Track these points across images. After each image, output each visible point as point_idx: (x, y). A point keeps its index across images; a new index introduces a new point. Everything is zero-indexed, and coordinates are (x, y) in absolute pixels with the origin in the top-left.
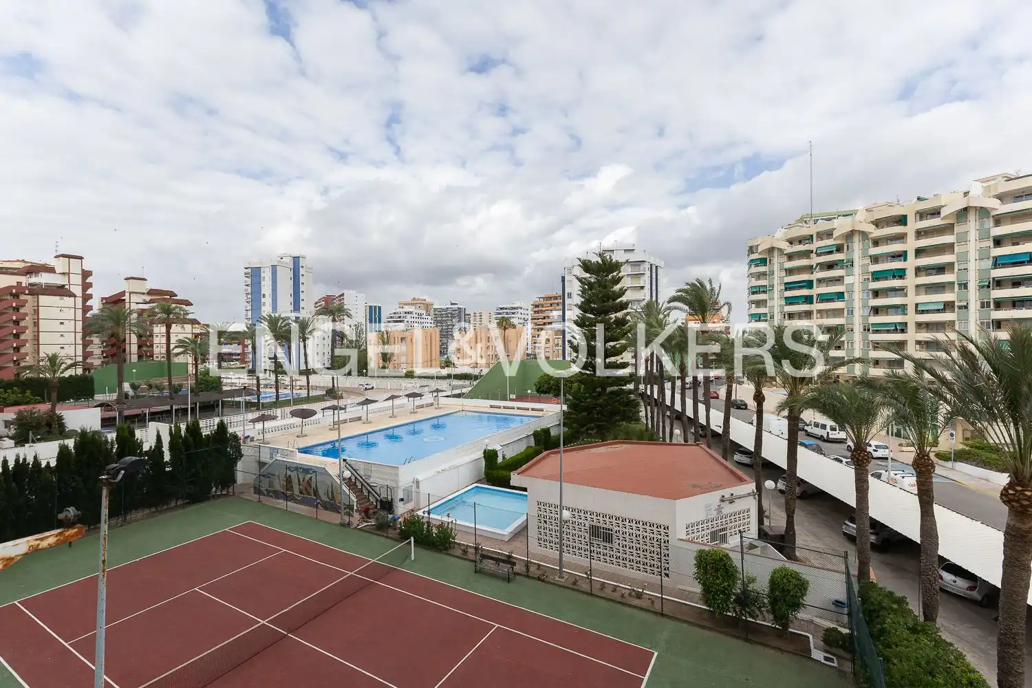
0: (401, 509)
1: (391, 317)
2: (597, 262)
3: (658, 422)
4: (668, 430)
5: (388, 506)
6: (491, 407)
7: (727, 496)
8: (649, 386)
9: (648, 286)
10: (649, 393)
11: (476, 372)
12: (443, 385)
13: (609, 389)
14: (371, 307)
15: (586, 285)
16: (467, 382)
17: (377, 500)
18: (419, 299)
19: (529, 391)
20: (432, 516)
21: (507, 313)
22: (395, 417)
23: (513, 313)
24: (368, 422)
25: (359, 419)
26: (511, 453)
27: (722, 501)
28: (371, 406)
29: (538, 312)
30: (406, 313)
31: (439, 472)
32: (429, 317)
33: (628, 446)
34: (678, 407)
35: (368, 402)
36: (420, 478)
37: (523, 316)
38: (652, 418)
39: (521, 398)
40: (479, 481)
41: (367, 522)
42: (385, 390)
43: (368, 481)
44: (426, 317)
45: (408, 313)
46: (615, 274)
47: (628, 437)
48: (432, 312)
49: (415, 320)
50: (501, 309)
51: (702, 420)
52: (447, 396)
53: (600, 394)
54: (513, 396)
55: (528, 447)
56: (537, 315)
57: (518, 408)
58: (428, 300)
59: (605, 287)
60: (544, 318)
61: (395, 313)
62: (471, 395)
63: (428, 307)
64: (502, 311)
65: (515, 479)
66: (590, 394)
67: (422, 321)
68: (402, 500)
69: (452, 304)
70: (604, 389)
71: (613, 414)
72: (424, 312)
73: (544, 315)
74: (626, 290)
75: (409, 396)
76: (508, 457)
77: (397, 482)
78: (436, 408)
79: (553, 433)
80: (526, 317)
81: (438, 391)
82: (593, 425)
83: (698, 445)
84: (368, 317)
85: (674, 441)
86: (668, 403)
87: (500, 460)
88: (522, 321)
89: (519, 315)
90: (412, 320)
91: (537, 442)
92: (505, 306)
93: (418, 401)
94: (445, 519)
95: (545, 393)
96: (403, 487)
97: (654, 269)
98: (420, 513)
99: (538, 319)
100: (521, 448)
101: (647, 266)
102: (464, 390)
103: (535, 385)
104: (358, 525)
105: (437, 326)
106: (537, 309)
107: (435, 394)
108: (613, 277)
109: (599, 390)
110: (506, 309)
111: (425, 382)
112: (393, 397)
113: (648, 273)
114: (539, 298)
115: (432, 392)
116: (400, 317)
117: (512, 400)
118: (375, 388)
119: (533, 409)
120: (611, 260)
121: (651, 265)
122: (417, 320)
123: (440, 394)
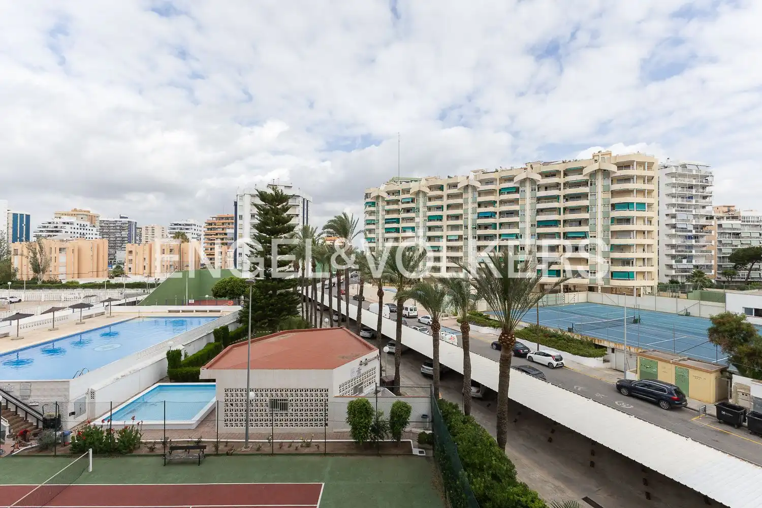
0: (71, 425)
1: (44, 227)
2: (271, 194)
3: (311, 314)
4: (318, 320)
5: (54, 423)
6: (170, 311)
7: (364, 361)
8: (305, 288)
9: (301, 214)
10: (305, 294)
11: (151, 280)
12: (114, 293)
13: (278, 292)
14: (15, 215)
15: (262, 210)
16: (140, 291)
17: (38, 420)
18: (81, 211)
19: (207, 296)
20: (113, 423)
21: (181, 229)
22: (57, 329)
23: (187, 229)
24: (18, 338)
25: (6, 335)
26: (192, 351)
27: (361, 365)
28: (22, 321)
29: (211, 229)
30: (64, 223)
31: (118, 379)
32: (95, 229)
33: (294, 334)
34: (326, 303)
35: (19, 316)
36: (95, 387)
37: (196, 232)
38: (307, 311)
39: (199, 302)
40: (161, 380)
41: (24, 446)
42: (39, 302)
43: (25, 401)
44: (91, 228)
45: (68, 223)
46: (284, 204)
47: (291, 328)
48: (97, 224)
49: (76, 231)
50: (175, 225)
51: (344, 312)
52: (120, 305)
53: (271, 296)
54: (193, 301)
55: (209, 344)
56: (210, 231)
57: (197, 311)
58: (93, 212)
59: (277, 214)
60: (217, 234)
61: (50, 223)
62: (148, 302)
63: (92, 218)
64: (176, 227)
65: (204, 373)
66: (264, 296)
67: (85, 232)
68: (73, 413)
69: (121, 217)
70: (275, 292)
71: (281, 311)
72: (88, 223)
73: (216, 232)
74: (292, 217)
75: (74, 307)
76: (190, 354)
77: (66, 396)
78: (108, 317)
79: (231, 329)
80: (200, 233)
81: (110, 300)
82: (266, 321)
83: (341, 328)
84: (11, 225)
85: (323, 327)
86: (319, 300)
87: (183, 358)
88: (196, 236)
89: (193, 231)
90: (73, 230)
91: (217, 339)
92: (180, 223)
93: (86, 312)
94: (130, 422)
95: (221, 296)
96: (74, 401)
97: (306, 203)
98: (98, 422)
99: (211, 235)
100: (202, 346)
101: (301, 200)
102: (140, 298)
103: (213, 290)
104: (13, 452)
105: (103, 238)
106: (210, 227)
107: (106, 304)
108: (283, 206)
109: (271, 292)
110: (180, 225)
111: (91, 292)
112: (53, 310)
113: (301, 205)
114: (213, 218)
115: (104, 302)
116: (56, 227)
117: (189, 304)
118: (23, 300)
119: (211, 311)
120: (282, 194)
121: (304, 199)
122: (79, 231)
123: (113, 303)
